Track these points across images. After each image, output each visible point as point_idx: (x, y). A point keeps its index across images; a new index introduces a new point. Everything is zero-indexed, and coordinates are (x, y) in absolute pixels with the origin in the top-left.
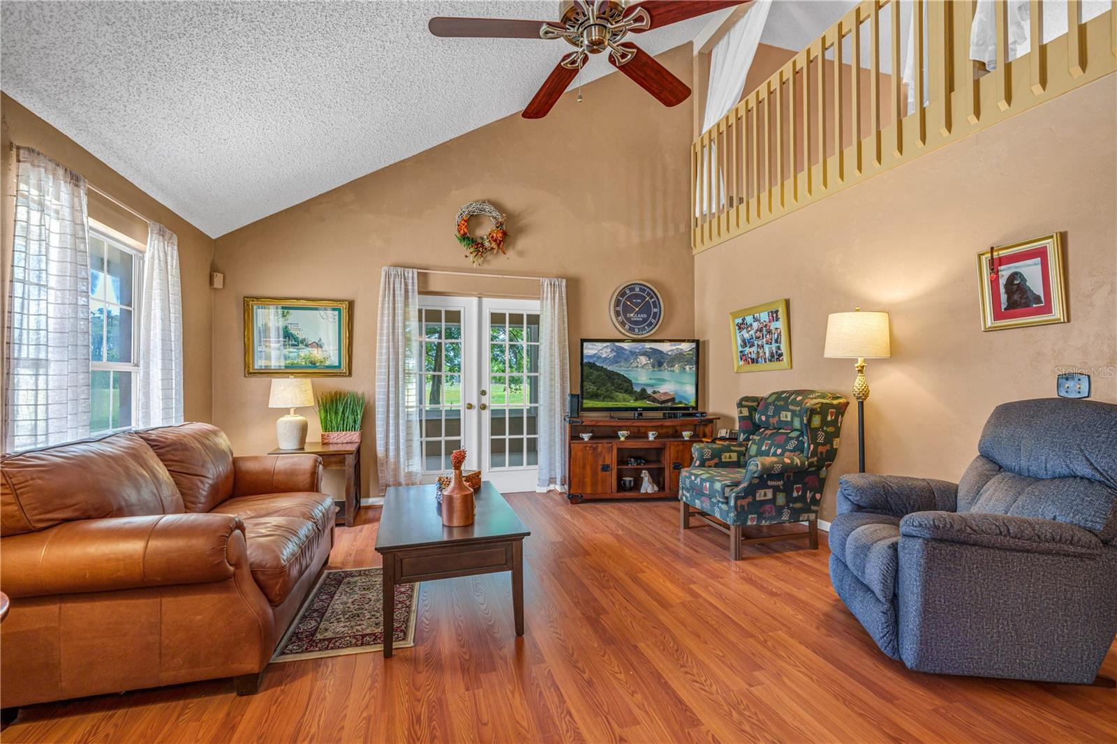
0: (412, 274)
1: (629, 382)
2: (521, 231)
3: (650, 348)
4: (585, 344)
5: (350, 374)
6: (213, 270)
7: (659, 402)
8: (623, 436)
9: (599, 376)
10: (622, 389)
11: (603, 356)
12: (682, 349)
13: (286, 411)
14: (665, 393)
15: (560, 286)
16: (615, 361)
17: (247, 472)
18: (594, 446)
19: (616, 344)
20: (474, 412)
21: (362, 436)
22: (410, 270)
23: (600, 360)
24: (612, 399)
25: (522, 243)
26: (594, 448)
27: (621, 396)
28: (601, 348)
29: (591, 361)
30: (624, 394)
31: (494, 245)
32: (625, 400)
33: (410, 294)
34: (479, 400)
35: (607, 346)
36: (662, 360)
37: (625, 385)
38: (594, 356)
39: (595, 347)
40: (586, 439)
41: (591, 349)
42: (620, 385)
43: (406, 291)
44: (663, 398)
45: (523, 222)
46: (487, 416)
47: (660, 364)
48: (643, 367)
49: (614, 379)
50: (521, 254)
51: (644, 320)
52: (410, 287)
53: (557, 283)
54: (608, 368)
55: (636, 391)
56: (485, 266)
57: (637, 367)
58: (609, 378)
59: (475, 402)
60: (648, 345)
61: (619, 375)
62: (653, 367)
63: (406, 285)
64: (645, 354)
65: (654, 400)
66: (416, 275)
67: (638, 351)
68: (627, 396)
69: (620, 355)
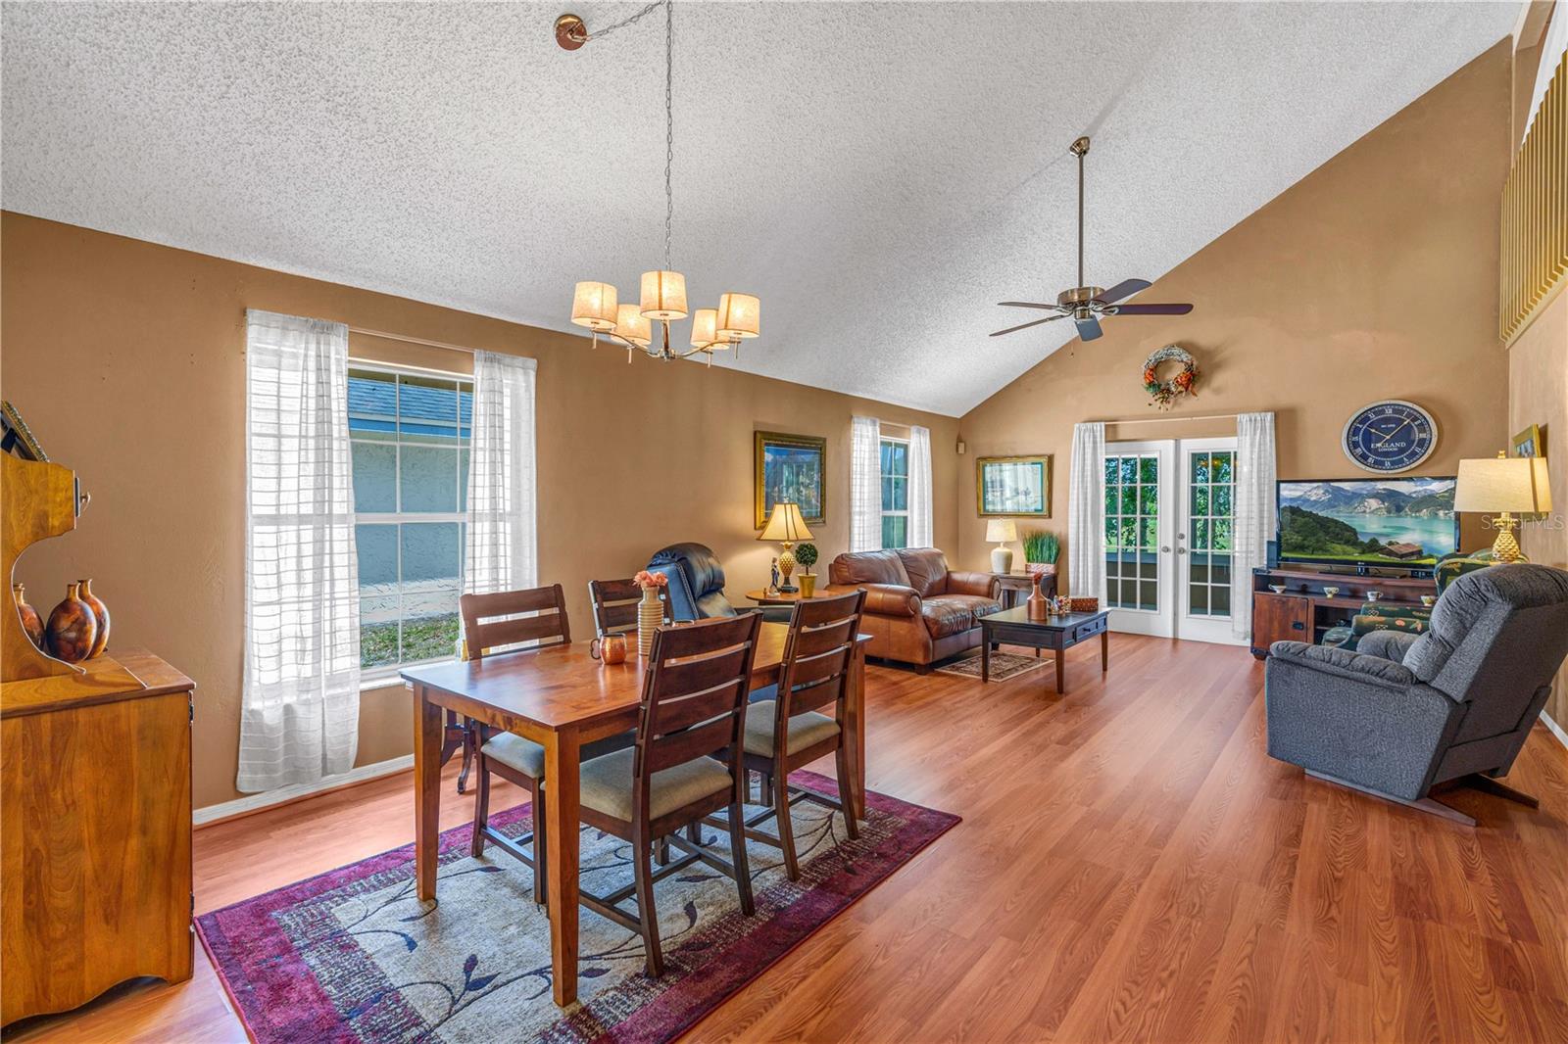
0: (1100, 427)
1: (1354, 532)
2: (1217, 366)
3: (1384, 489)
4: (1282, 485)
5: (1050, 516)
6: (959, 440)
7: (1396, 555)
8: (1331, 593)
9: (1306, 523)
10: (1341, 539)
11: (1312, 499)
12: (1432, 491)
13: (997, 544)
14: (1408, 545)
15: (1263, 421)
16: (1330, 504)
17: (954, 581)
18: (1284, 599)
19: (1332, 484)
20: (1170, 555)
21: (1057, 568)
22: (1098, 424)
23: (1307, 504)
24: (1326, 551)
25: (1220, 379)
26: (1284, 602)
27: (1338, 547)
28: (1309, 489)
29: (1294, 505)
30: (1345, 546)
31: (1180, 388)
32: (1345, 553)
33: (1098, 445)
34: (1176, 543)
35: (1318, 487)
36: (1402, 504)
37: (1346, 535)
38: (1299, 498)
39: (1299, 487)
40: (1278, 592)
41: (1294, 490)
42: (1338, 534)
43: (1095, 443)
44: (1404, 551)
45: (1218, 359)
46: (1185, 561)
47: (1399, 509)
48: (1372, 512)
49: (1329, 527)
50: (1218, 391)
51: (1401, 451)
52: (1098, 439)
53: (1259, 418)
54: (1320, 514)
55: (1362, 542)
56: (1177, 410)
57: (1365, 512)
58: (1322, 526)
59: (1171, 546)
60: (1380, 486)
61: (1337, 522)
62: (1389, 512)
63: (1095, 437)
64: (1376, 496)
65: (1390, 553)
66: (1103, 428)
67: (1365, 492)
68: (1349, 549)
69: (1340, 498)
